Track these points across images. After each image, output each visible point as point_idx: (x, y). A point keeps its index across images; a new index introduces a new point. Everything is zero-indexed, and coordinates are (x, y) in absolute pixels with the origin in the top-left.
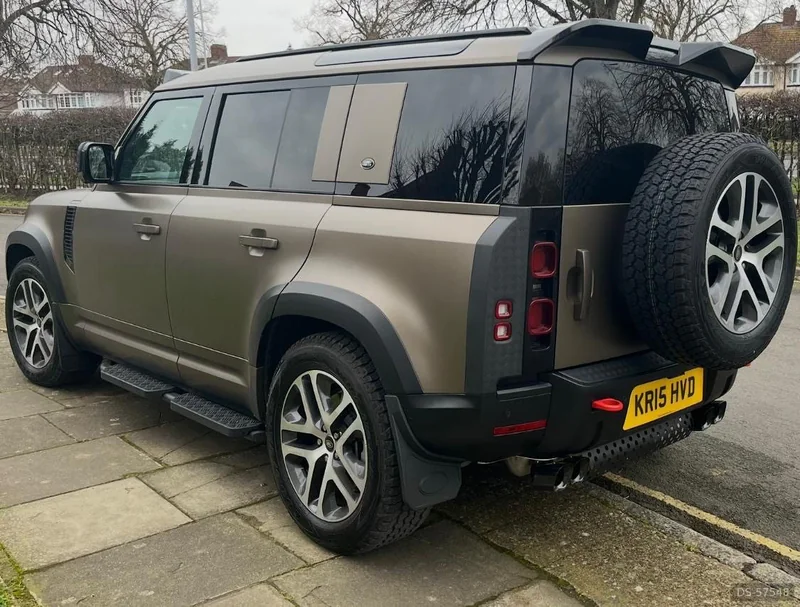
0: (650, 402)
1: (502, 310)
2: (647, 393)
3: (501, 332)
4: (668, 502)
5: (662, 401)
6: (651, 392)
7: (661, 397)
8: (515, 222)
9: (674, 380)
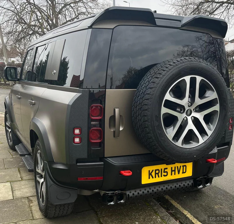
0: (158, 174)
1: (77, 131)
2: (156, 170)
3: (77, 140)
4: (187, 216)
5: (165, 174)
6: (158, 170)
7: (164, 172)
8: (81, 95)
9: (173, 166)
